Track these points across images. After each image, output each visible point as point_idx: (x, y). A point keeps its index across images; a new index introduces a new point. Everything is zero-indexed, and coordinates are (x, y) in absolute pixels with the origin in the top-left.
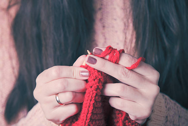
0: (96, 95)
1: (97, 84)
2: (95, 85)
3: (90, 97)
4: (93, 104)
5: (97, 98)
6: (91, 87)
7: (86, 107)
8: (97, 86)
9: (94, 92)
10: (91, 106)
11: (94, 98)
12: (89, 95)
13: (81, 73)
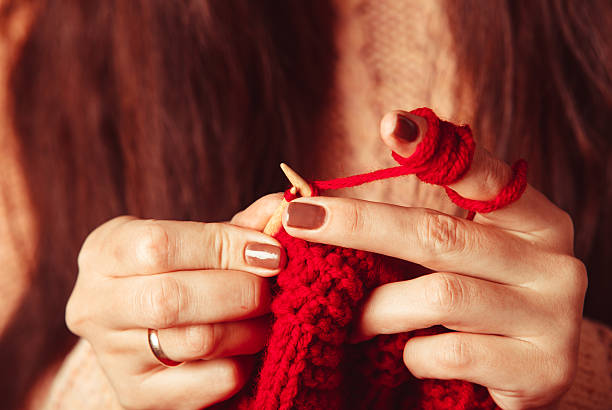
0: (315, 339)
1: (321, 300)
2: (313, 304)
3: (291, 347)
4: (300, 374)
5: (315, 352)
6: (296, 311)
7: (271, 387)
8: (321, 305)
9: (307, 327)
10: (293, 381)
11: (302, 353)
12: (284, 341)
13: (249, 253)
